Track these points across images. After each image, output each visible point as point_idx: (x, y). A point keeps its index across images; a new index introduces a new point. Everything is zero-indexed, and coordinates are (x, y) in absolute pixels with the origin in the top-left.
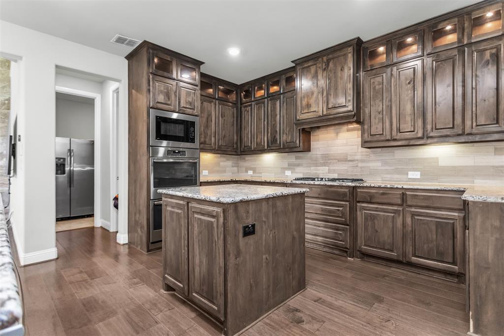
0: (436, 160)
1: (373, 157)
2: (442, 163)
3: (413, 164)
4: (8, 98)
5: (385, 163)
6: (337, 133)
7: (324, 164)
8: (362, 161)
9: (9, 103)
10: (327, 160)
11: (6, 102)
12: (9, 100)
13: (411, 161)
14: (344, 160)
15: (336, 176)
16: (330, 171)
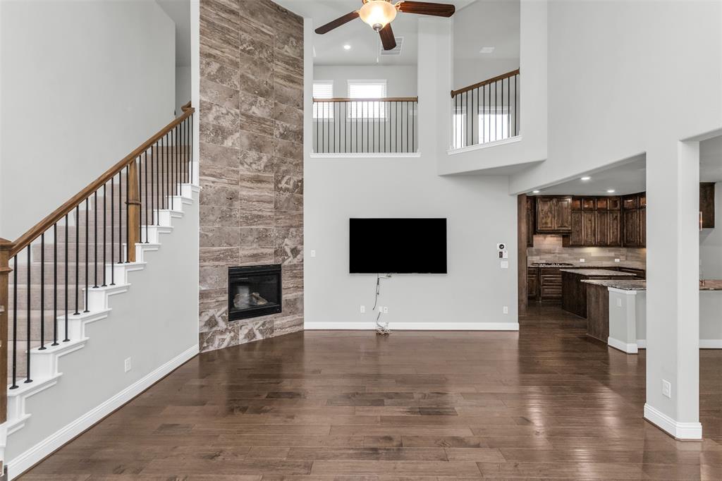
0: (590, 253)
1: (564, 251)
2: (592, 255)
3: (582, 256)
4: (301, 179)
5: (570, 255)
6: (545, 237)
7: (537, 255)
8: (559, 253)
9: (302, 186)
10: (539, 252)
11: (300, 184)
12: (302, 181)
13: (581, 254)
14: (549, 252)
15: (544, 262)
16: (541, 259)
